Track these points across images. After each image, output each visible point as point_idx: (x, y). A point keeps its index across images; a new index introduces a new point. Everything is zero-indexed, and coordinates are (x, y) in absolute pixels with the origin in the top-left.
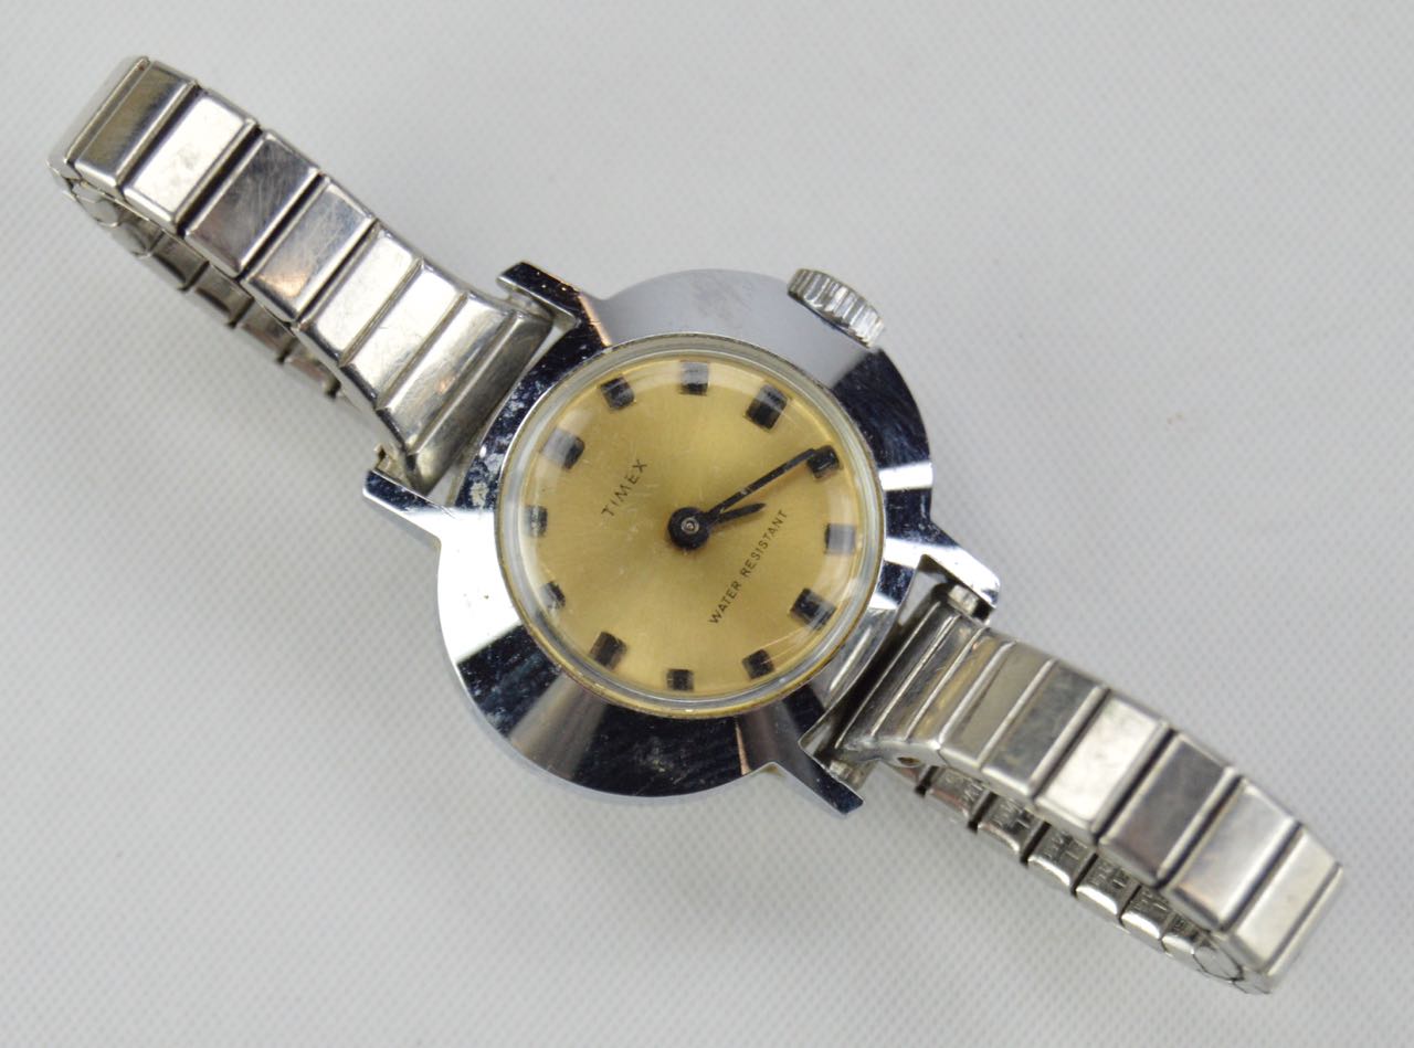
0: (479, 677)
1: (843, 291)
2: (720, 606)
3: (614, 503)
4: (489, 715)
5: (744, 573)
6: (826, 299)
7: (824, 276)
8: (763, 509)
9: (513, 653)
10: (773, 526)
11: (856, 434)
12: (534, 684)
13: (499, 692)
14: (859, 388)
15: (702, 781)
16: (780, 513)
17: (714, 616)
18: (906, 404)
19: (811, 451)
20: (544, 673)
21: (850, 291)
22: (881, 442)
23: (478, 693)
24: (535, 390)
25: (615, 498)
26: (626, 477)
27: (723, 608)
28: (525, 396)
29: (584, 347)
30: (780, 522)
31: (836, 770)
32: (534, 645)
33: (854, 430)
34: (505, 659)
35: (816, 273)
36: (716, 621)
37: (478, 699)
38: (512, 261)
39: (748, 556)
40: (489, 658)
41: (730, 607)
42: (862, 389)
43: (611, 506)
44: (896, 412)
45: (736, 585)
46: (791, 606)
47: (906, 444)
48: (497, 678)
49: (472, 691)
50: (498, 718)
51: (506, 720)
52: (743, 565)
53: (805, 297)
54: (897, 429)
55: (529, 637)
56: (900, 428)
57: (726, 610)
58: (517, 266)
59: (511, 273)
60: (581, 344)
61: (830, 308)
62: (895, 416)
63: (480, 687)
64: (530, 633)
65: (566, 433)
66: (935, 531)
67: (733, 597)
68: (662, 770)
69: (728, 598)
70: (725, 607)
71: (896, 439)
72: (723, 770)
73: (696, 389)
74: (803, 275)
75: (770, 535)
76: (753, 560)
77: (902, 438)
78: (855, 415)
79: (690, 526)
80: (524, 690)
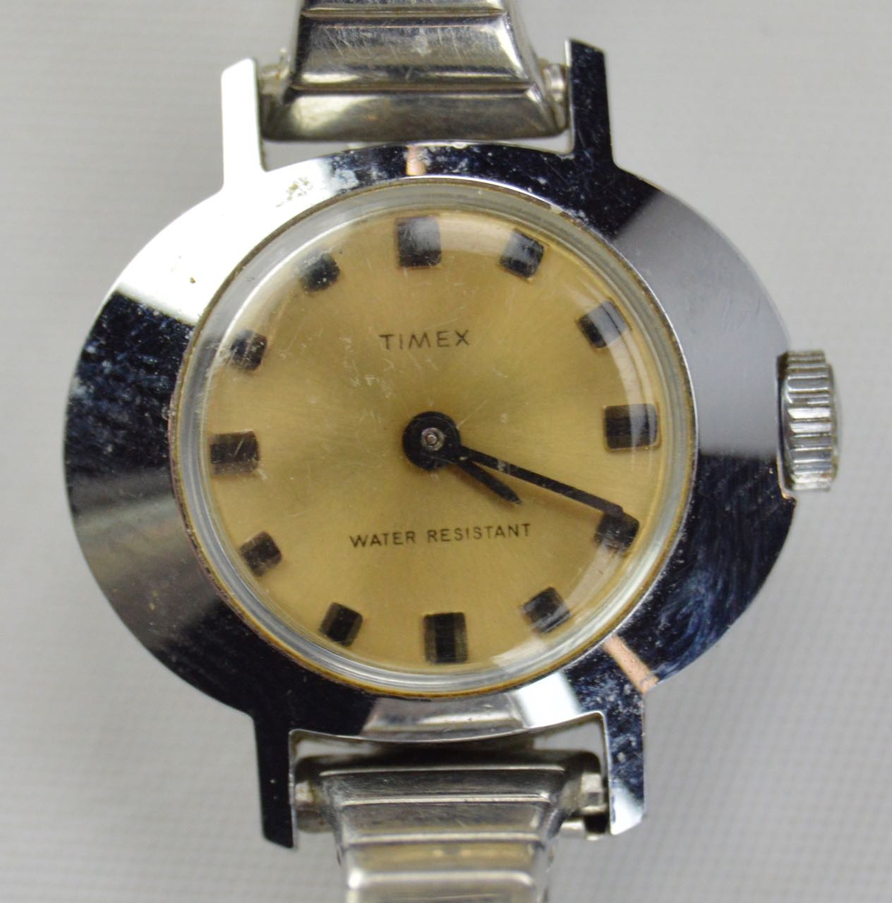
0: (107, 339)
1: (825, 413)
2: (375, 537)
3: (401, 341)
4: (77, 380)
5: (432, 535)
6: (802, 403)
7: (830, 380)
8: (516, 506)
9: (155, 355)
10: (506, 530)
11: (671, 542)
12: (138, 401)
13: (107, 371)
14: (728, 509)
15: (174, 659)
16: (526, 525)
17: (359, 538)
18: (754, 573)
19: (619, 509)
20: (156, 403)
21: (832, 420)
22: (686, 576)
23: (91, 350)
24: (455, 165)
25: (407, 339)
26: (439, 333)
27: (375, 540)
28: (441, 159)
29: (542, 181)
30: (517, 534)
31: (300, 793)
32: (176, 368)
33: (674, 536)
34: (143, 350)
35: (829, 370)
36: (356, 545)
37: (85, 356)
38: (593, 40)
39: (452, 528)
40: (133, 333)
41: (382, 548)
42: (730, 514)
43: (394, 341)
44: (734, 569)
45: (411, 536)
46: (431, 612)
47: (707, 604)
48: (119, 358)
49: (89, 342)
50: (81, 391)
51: (85, 402)
52: (438, 528)
53: (789, 378)
54: (715, 584)
55: (181, 357)
56: (719, 586)
57: (376, 546)
58: (592, 49)
59: (578, 49)
60: (544, 176)
61: (796, 413)
62: (729, 572)
63: (99, 347)
64: (185, 355)
65: (437, 234)
66: (636, 707)
67: (396, 543)
68: (152, 607)
69: (390, 538)
70: (379, 542)
71: (703, 591)
72: (201, 671)
73: (592, 334)
74: (816, 358)
75: (493, 532)
76: (452, 535)
77: (710, 597)
78: (691, 526)
79: (433, 438)
80: (126, 396)
